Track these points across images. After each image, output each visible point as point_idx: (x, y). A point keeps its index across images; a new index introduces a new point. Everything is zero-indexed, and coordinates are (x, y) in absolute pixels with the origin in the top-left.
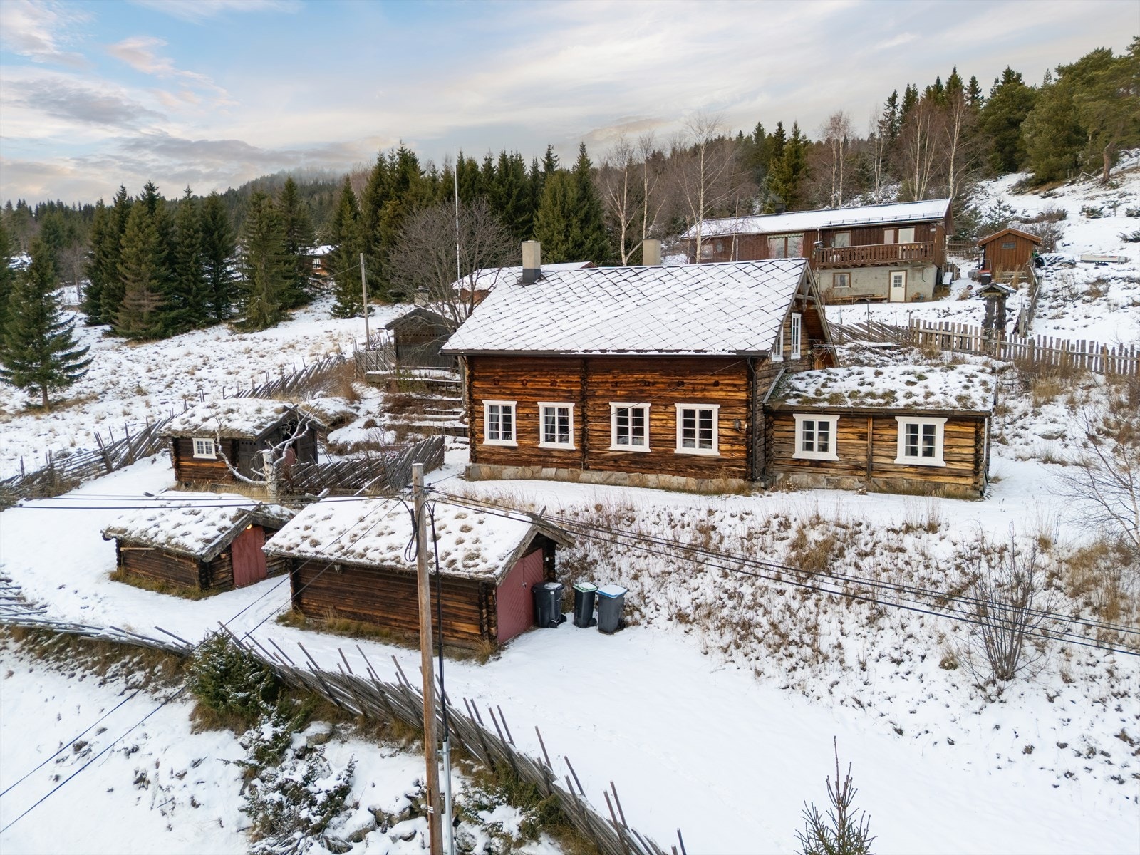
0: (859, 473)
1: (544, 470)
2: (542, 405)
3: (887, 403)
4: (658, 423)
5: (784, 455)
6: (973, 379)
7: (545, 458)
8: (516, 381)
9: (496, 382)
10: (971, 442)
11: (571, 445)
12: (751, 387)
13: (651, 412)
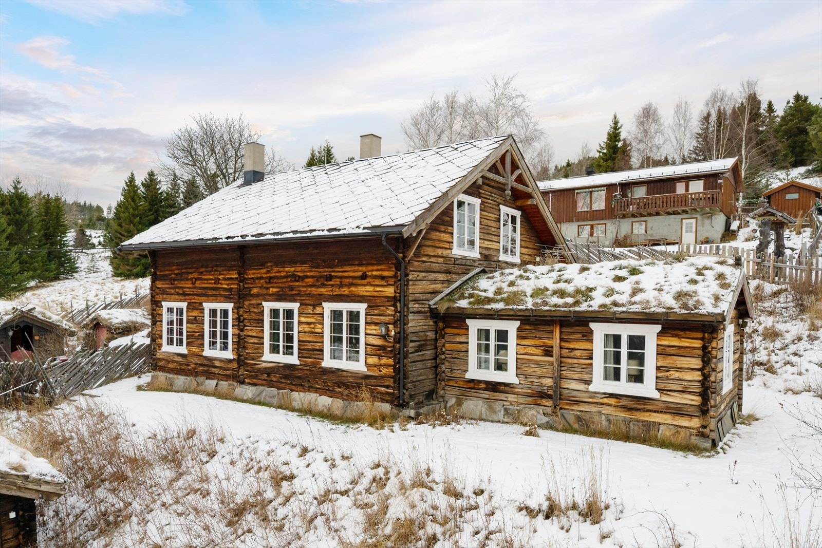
0: (544, 402)
1: (207, 381)
2: (208, 306)
3: (577, 303)
4: (307, 328)
5: (457, 373)
6: (705, 272)
7: (207, 369)
8: (187, 279)
9: (172, 281)
10: (696, 363)
11: (229, 354)
12: (401, 281)
13: (300, 314)
